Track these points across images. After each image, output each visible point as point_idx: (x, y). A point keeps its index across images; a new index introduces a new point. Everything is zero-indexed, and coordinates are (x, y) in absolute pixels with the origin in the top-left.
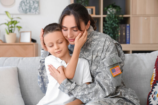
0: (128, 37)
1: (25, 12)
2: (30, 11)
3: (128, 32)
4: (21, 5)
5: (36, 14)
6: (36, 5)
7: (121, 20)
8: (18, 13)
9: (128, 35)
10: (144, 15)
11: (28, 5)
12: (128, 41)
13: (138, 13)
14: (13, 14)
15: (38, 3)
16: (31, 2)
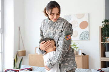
1: (82, 39)
2: (84, 39)
4: (80, 36)
5: (87, 40)
6: (88, 36)
8: (79, 40)
11: (84, 36)
15: (89, 35)
16: (85, 34)
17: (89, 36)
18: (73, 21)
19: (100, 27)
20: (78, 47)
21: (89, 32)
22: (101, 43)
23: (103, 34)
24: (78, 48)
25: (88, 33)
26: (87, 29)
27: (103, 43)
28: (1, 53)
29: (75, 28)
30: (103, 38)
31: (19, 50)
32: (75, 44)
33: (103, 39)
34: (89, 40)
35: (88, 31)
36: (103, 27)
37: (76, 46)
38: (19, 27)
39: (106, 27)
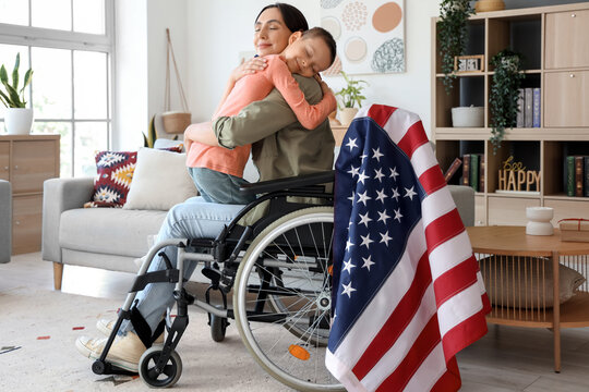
0: (536, 114)
1: (382, 69)
2: (389, 67)
3: (536, 104)
4: (375, 58)
5: (398, 72)
6: (399, 56)
7: (522, 80)
8: (371, 71)
9: (536, 109)
10: (569, 70)
11: (387, 57)
12: (536, 122)
13: (556, 66)
14: (352, 75)
15: (404, 52)
16: (392, 51)
17: (404, 57)
18: (351, 4)
19: (432, 19)
20: (364, 98)
21: (405, 43)
22: (437, 78)
23: (443, 43)
24: (362, 101)
25: (401, 46)
26: (397, 33)
27: (443, 75)
28: (108, 121)
29: (358, 29)
30: (443, 57)
31: (169, 110)
32: (354, 85)
33: (443, 64)
34: (405, 71)
35: (402, 37)
36: (441, 20)
37: (356, 91)
38: (168, 31)
39: (453, 18)
